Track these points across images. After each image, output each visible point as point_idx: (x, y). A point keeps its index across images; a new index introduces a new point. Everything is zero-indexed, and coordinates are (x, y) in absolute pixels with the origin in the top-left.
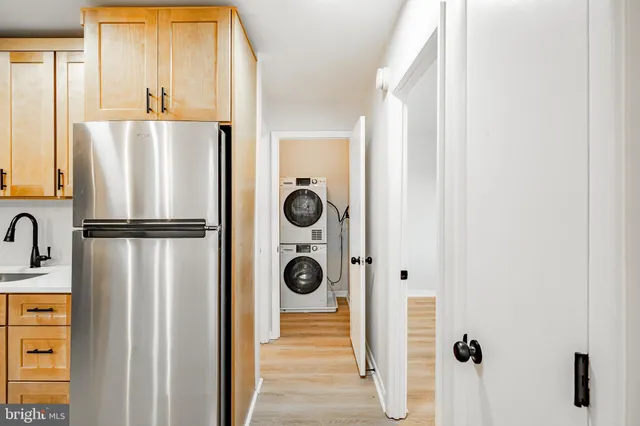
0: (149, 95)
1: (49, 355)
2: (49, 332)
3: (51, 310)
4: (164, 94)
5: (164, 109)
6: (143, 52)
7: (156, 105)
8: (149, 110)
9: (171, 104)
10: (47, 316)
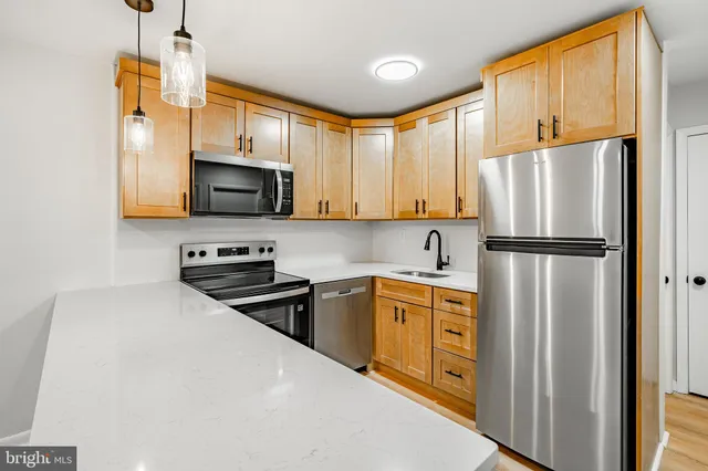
0: (540, 125)
1: (457, 336)
2: (459, 320)
3: (460, 303)
4: (555, 121)
5: (555, 135)
6: (533, 88)
7: (547, 133)
8: (540, 139)
9: (562, 129)
10: (457, 307)
